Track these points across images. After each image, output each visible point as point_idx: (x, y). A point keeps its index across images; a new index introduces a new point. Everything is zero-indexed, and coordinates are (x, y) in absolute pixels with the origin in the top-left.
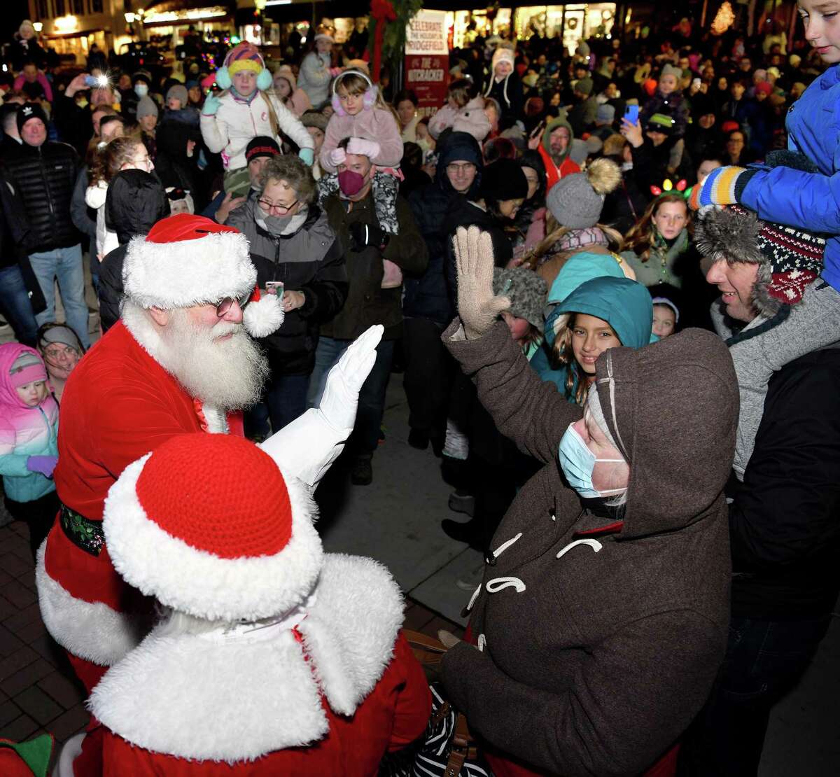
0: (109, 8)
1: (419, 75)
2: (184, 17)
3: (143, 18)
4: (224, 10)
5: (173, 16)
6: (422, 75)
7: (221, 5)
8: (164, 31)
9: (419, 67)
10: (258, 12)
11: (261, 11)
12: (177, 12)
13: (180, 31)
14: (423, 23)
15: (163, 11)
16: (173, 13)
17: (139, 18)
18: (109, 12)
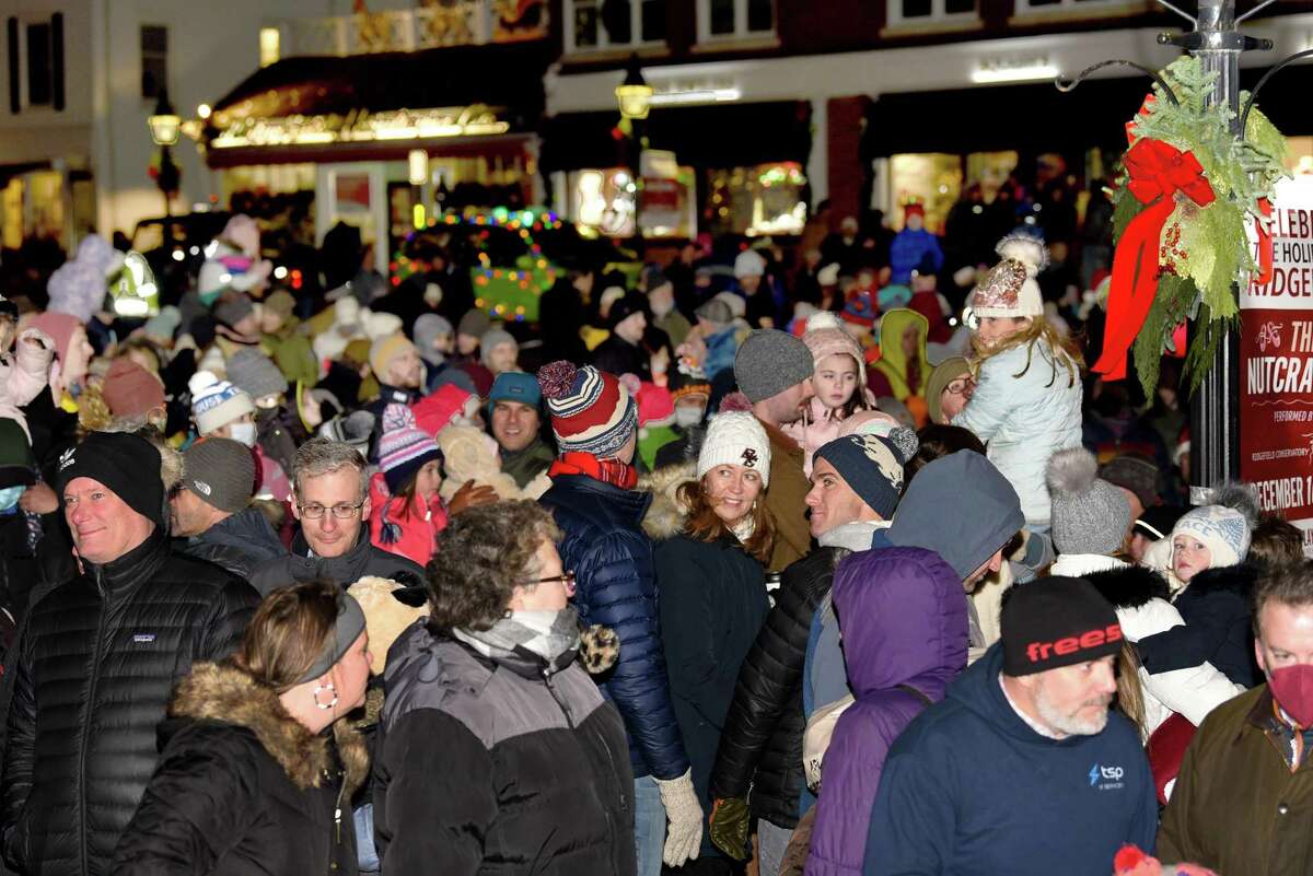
0: (89, 96)
1: (1283, 374)
2: (360, 135)
3: (211, 131)
4: (499, 118)
5: (315, 133)
6: (1292, 375)
7: (489, 102)
8: (283, 179)
9: (1284, 350)
10: (625, 127)
11: (635, 122)
12: (334, 119)
13: (340, 180)
14: (1291, 212)
15: (285, 113)
16: (319, 120)
17: (192, 129)
18: (90, 110)
